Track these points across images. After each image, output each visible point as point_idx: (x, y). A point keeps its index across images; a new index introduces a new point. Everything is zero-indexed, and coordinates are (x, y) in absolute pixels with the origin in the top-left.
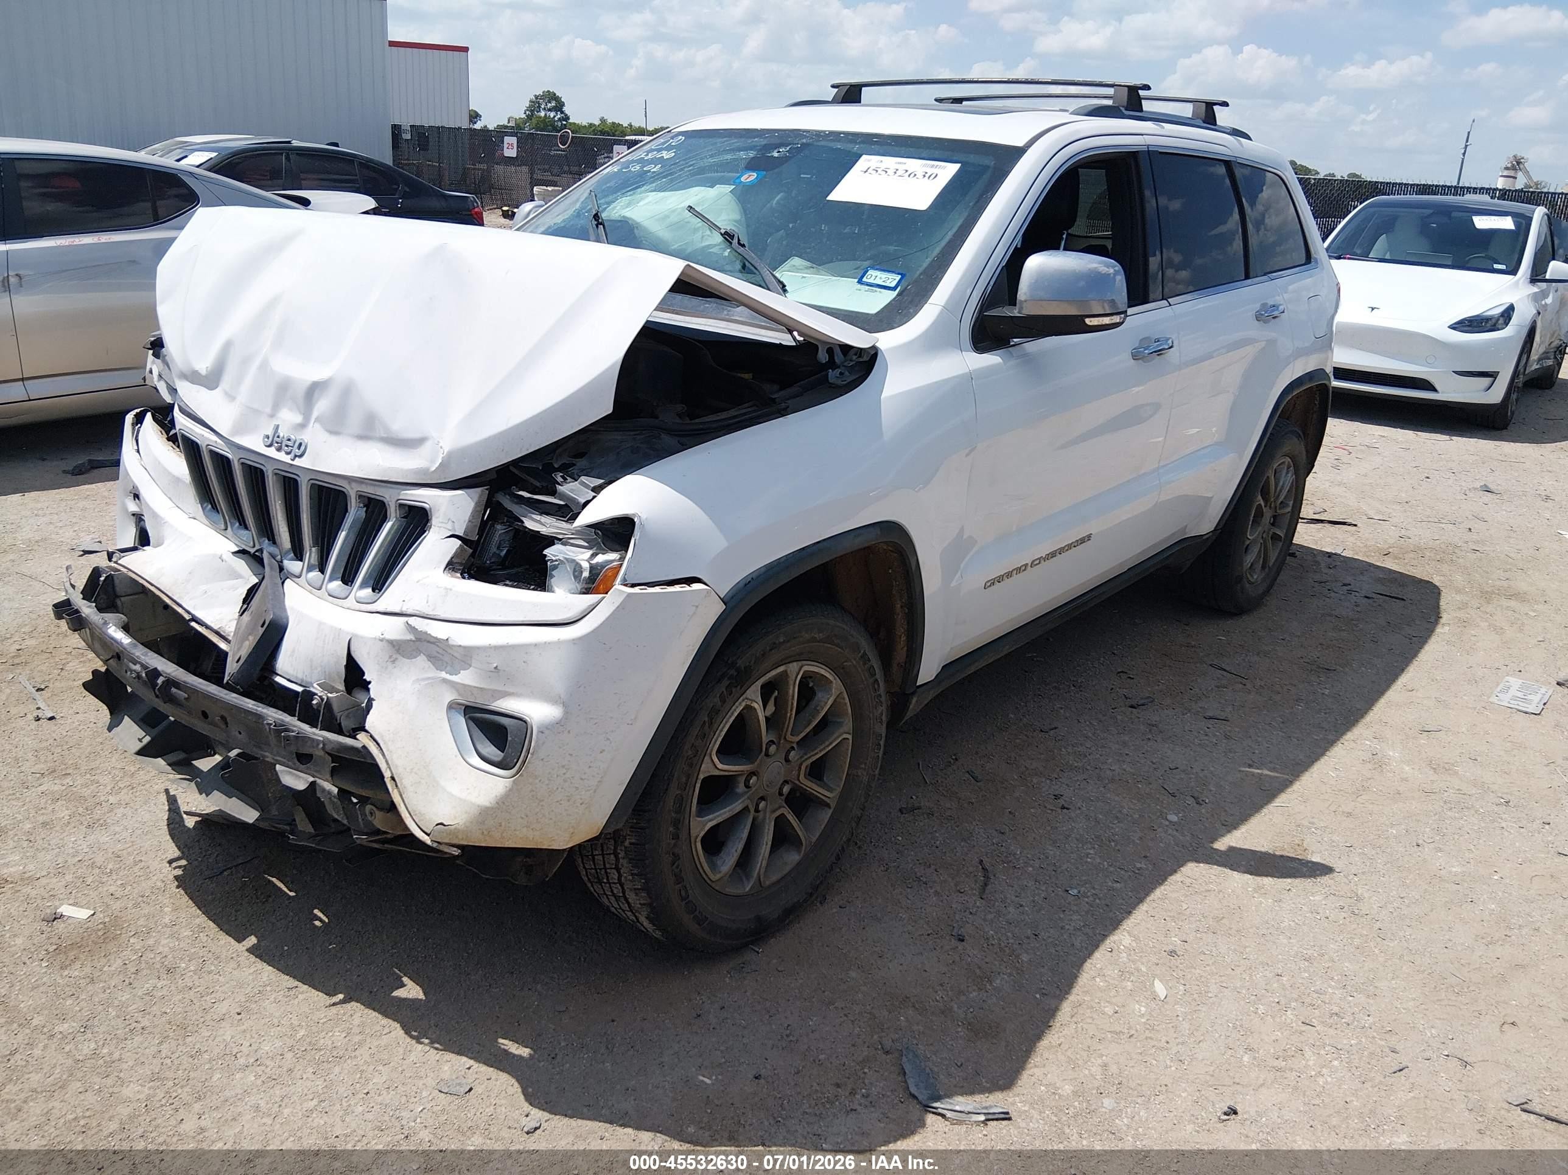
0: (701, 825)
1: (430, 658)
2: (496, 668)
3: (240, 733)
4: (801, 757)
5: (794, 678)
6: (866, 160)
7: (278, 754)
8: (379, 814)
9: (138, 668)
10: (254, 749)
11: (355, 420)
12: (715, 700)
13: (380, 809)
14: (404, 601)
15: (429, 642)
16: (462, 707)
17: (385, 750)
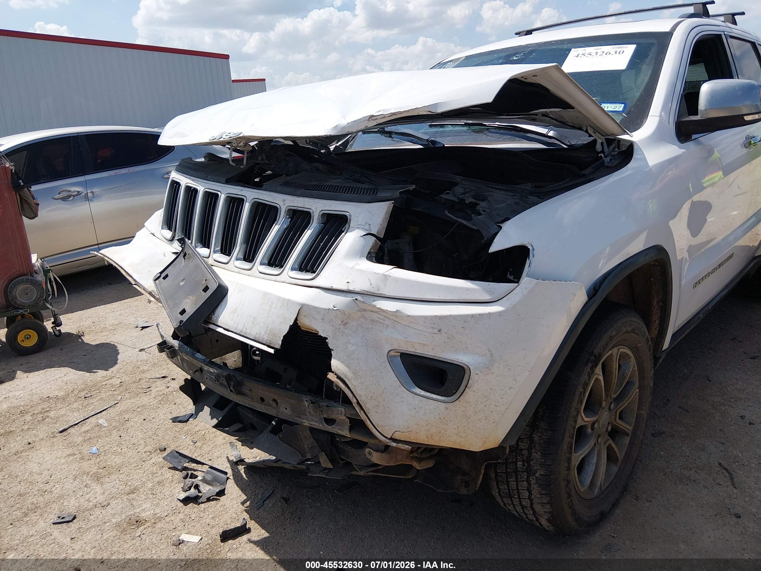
0: (577, 458)
2: (439, 331)
3: (286, 409)
4: (616, 407)
5: (616, 357)
6: (575, 51)
7: (312, 420)
8: (374, 454)
10: (296, 418)
12: (586, 377)
13: (377, 451)
14: (348, 282)
15: (372, 311)
16: (399, 354)
17: (350, 385)
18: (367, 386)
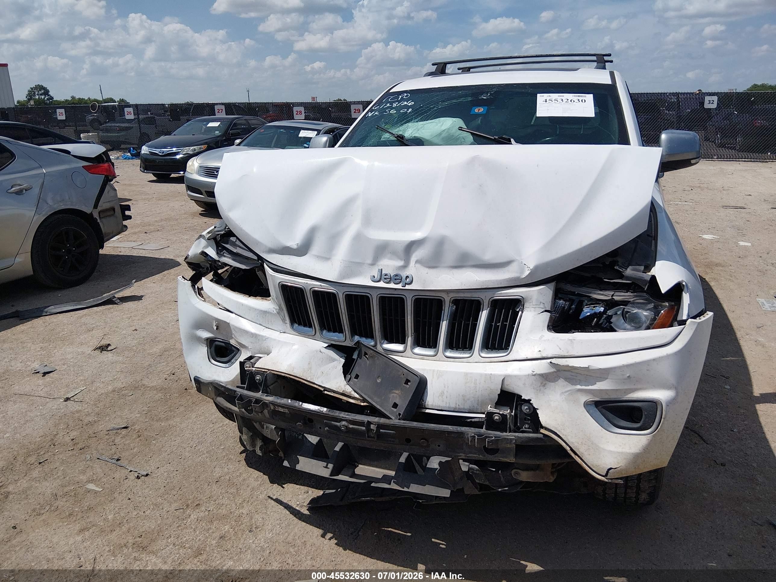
1: (567, 379)
2: (629, 377)
3: (439, 446)
7: (470, 453)
8: (524, 473)
9: (344, 423)
10: (450, 453)
11: (450, 257)
13: (524, 470)
14: (540, 351)
15: (564, 371)
16: (593, 403)
17: (561, 435)
18: (575, 434)
